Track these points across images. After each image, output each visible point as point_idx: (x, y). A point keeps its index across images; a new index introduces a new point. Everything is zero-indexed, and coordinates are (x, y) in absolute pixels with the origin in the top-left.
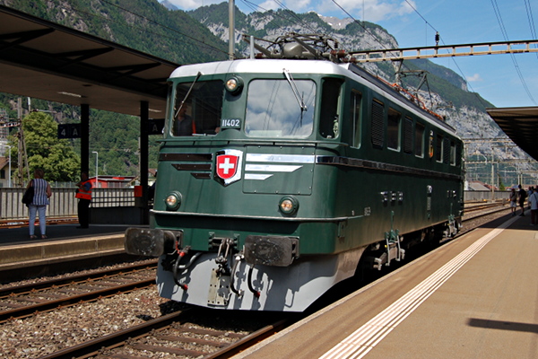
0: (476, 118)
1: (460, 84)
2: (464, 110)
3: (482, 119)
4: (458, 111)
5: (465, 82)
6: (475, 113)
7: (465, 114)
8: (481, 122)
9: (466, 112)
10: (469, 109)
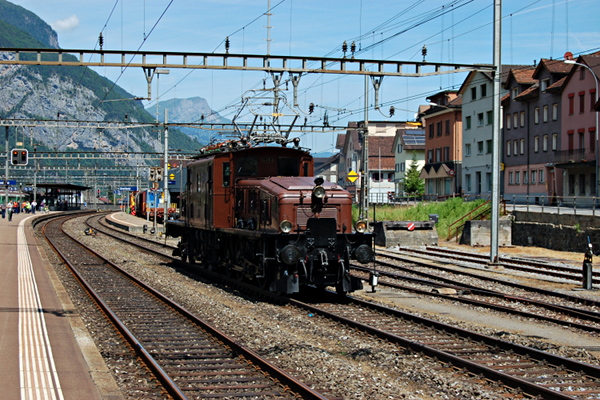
0: (72, 94)
1: (46, 37)
2: (55, 80)
3: (81, 95)
4: (45, 81)
5: (55, 34)
6: (71, 86)
7: (55, 87)
8: (79, 100)
9: (57, 83)
10: (63, 79)
